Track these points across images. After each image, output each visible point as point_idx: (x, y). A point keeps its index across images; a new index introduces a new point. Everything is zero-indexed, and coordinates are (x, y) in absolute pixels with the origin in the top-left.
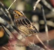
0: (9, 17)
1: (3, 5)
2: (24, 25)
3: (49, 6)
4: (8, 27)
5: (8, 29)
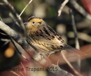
1: (13, 8)
3: (82, 11)
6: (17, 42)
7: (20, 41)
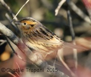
7: (16, 41)
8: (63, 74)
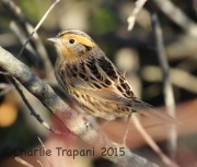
0: (38, 54)
2: (87, 80)
4: (37, 87)
5: (36, 95)
6: (30, 91)
8: (145, 161)
